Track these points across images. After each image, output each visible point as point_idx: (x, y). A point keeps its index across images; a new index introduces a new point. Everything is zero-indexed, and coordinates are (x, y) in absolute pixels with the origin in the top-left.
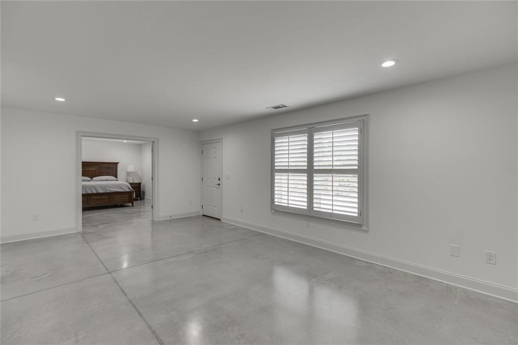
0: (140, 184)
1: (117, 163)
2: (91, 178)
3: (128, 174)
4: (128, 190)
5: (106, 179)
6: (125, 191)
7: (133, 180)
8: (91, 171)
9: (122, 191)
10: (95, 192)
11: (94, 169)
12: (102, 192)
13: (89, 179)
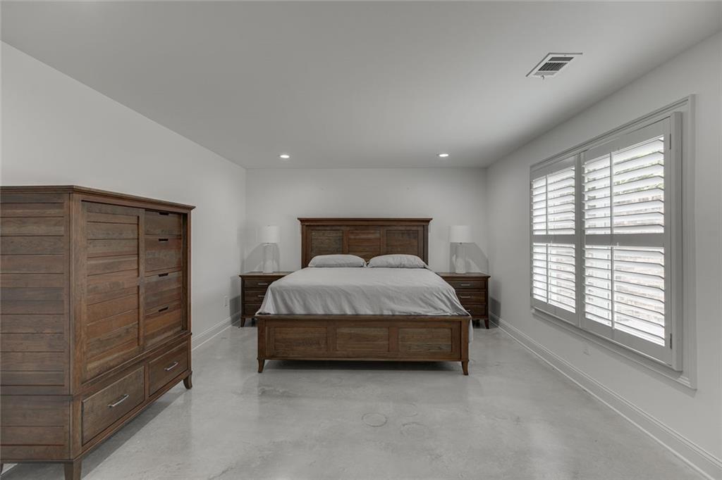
0: (485, 279)
1: (428, 221)
2: (367, 258)
3: (455, 249)
4: (449, 312)
5: (397, 263)
6: (441, 313)
7: (468, 265)
8: (369, 240)
9: (431, 312)
10: (349, 312)
11: (378, 235)
12: (369, 312)
13: (362, 261)
